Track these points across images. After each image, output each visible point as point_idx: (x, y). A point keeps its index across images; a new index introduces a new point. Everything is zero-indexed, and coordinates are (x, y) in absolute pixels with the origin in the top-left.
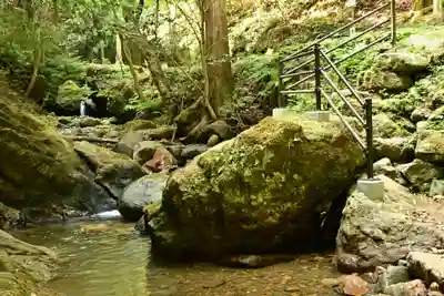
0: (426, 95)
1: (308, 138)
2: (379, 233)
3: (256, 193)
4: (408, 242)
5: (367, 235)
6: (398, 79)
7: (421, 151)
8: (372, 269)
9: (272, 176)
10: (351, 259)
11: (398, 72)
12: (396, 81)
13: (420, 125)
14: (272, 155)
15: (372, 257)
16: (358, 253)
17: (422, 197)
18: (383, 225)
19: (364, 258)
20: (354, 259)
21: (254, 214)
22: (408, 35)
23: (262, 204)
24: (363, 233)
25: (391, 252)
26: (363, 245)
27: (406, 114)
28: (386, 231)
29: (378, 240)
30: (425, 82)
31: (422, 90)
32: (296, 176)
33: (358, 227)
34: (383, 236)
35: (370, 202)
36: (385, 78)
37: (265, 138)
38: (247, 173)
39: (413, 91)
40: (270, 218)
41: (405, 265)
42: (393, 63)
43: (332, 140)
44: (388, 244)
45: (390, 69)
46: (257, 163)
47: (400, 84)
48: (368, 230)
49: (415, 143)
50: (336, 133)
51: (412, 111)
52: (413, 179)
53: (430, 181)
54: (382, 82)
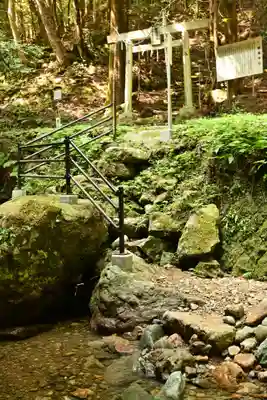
0: (150, 183)
1: (67, 218)
2: (133, 298)
3: (23, 270)
4: (159, 304)
5: (124, 301)
6: (126, 169)
7: (154, 229)
8: (131, 329)
9: (36, 254)
10: (110, 322)
11: (126, 163)
12: (124, 170)
13: (148, 207)
14: (37, 235)
15: (128, 319)
16: (116, 316)
17: (156, 266)
18: (136, 291)
19: (122, 320)
20: (113, 322)
21: (21, 290)
22: (125, 132)
23: (27, 279)
24: (121, 299)
25: (144, 313)
26: (121, 309)
27: (135, 199)
28: (139, 296)
29: (133, 305)
30: (147, 173)
31: (147, 179)
32: (55, 253)
33: (116, 295)
34: (138, 301)
35: (124, 273)
36: (116, 168)
37: (31, 220)
38: (16, 251)
39: (138, 179)
40: (34, 292)
41: (159, 323)
42: (122, 155)
43: (85, 221)
44: (142, 307)
45: (119, 161)
46: (25, 242)
47: (128, 173)
48: (124, 297)
49: (147, 223)
50: (87, 215)
51: (140, 195)
52: (148, 252)
53: (160, 253)
54: (114, 170)
